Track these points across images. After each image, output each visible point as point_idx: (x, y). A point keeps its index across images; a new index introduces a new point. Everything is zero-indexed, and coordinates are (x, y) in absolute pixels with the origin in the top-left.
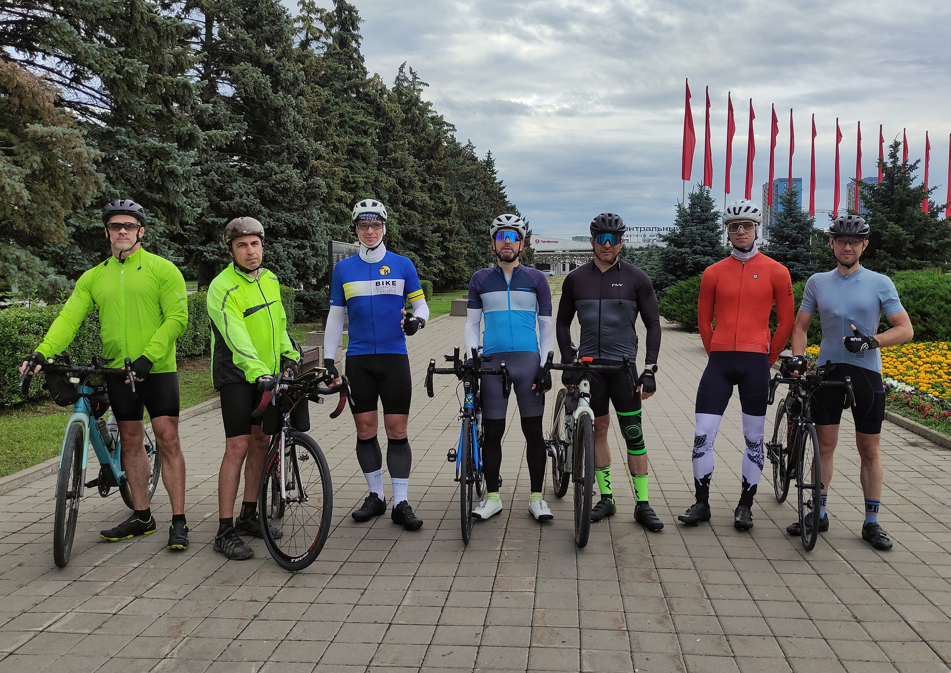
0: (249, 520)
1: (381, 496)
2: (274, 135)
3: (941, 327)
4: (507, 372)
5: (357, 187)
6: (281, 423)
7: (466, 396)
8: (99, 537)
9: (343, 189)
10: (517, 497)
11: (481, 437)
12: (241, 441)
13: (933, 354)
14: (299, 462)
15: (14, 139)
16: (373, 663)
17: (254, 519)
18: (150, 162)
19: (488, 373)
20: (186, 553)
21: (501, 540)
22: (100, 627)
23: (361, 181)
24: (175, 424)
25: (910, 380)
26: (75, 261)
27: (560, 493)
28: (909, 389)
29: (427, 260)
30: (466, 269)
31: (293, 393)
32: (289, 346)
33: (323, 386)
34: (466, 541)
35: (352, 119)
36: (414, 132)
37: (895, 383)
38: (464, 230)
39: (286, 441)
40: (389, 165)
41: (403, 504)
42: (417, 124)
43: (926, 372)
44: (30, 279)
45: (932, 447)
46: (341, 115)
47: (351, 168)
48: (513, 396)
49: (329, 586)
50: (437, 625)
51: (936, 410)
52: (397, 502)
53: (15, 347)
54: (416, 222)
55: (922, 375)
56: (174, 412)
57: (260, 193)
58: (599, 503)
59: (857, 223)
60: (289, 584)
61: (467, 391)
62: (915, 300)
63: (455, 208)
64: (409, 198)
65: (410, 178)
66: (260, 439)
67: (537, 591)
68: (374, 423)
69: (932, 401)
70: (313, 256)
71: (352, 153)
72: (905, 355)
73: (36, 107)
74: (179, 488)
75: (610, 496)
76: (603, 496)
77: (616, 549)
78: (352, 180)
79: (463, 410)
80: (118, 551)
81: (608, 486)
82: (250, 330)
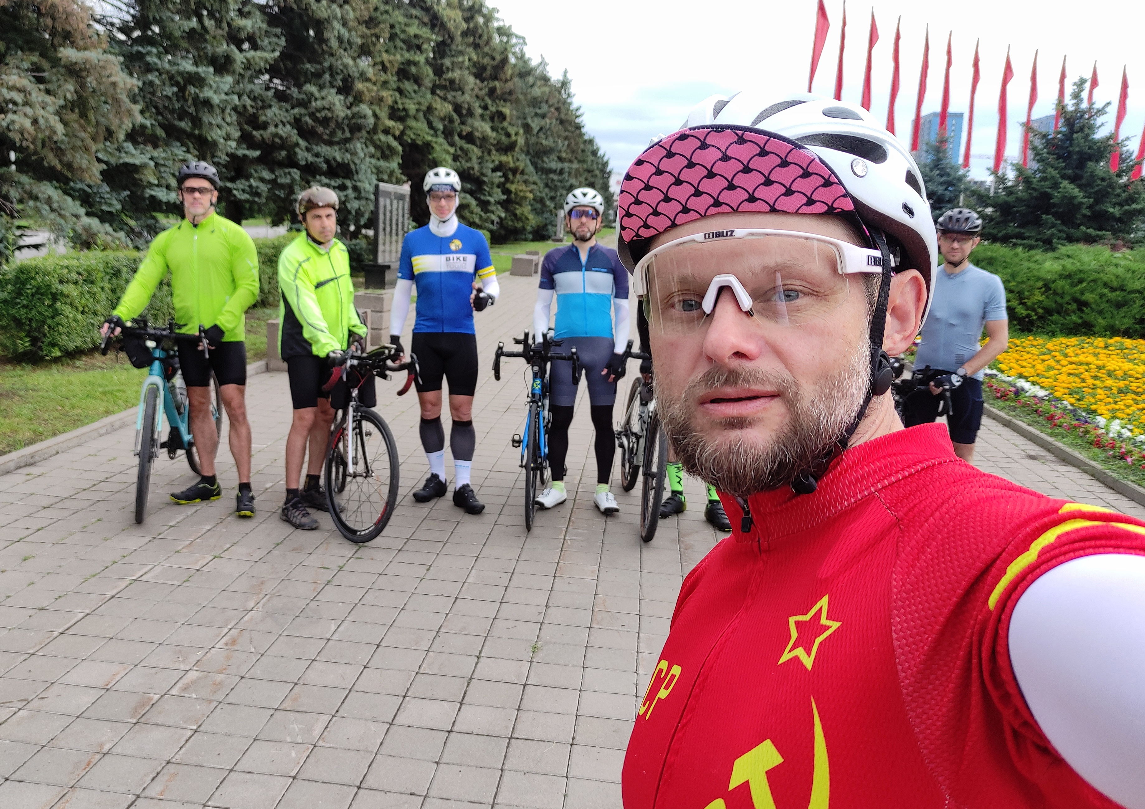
0: (313, 492)
1: (442, 478)
2: (314, 51)
3: (1100, 320)
4: (578, 357)
5: (407, 115)
6: (348, 398)
7: (534, 381)
8: (169, 499)
9: (391, 117)
10: (582, 488)
11: (548, 423)
12: (308, 413)
13: (1083, 353)
14: (365, 438)
15: (46, 65)
16: (442, 630)
17: (318, 491)
18: (182, 89)
19: (558, 358)
20: (254, 520)
21: (564, 529)
22: (187, 580)
23: (412, 108)
24: (242, 393)
25: (1046, 382)
26: (103, 201)
27: (628, 487)
28: (1041, 393)
29: (484, 205)
30: (531, 217)
31: (361, 369)
32: (356, 321)
33: (389, 363)
34: (528, 527)
35: (404, 31)
36: (476, 46)
37: (1026, 385)
38: (531, 169)
39: (354, 417)
40: (444, 87)
41: (465, 487)
42: (480, 36)
43: (1070, 374)
44: (62, 222)
45: (1054, 462)
46: (392, 27)
47: (400, 91)
48: (583, 383)
49: (396, 560)
50: (501, 602)
51: (1068, 421)
52: (460, 484)
53: (55, 297)
54: (474, 158)
55: (1063, 377)
56: (241, 380)
57: (297, 123)
58: (669, 499)
59: (967, 219)
60: (356, 556)
61: (535, 376)
62: (1072, 285)
63: (521, 141)
64: (466, 129)
65: (468, 103)
66: (325, 412)
67: (600, 579)
68: (437, 404)
69: (1065, 409)
70: (355, 198)
71: (403, 73)
72: (1050, 351)
73: (68, 28)
74: (245, 457)
75: (681, 493)
76: (673, 492)
77: (682, 546)
78: (401, 107)
79: (530, 395)
80: (189, 513)
81: (679, 482)
82: (320, 302)
